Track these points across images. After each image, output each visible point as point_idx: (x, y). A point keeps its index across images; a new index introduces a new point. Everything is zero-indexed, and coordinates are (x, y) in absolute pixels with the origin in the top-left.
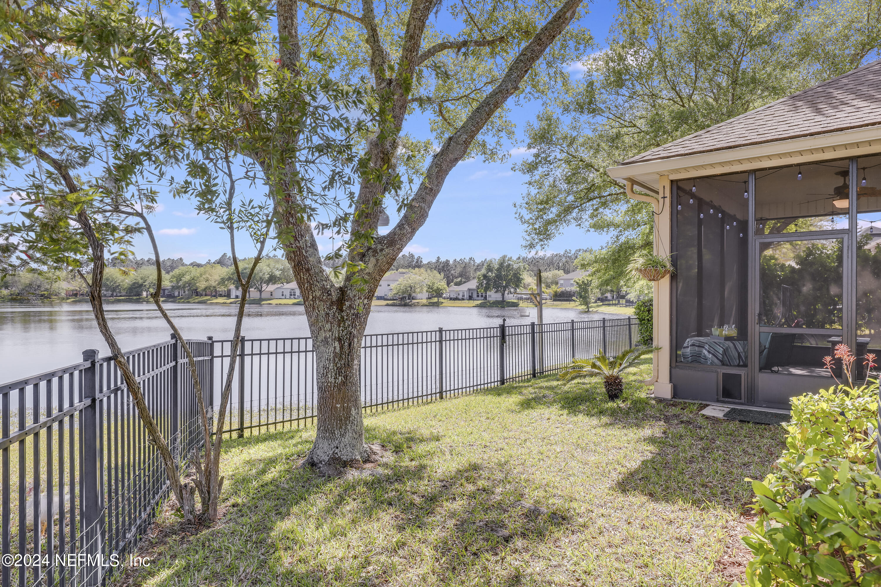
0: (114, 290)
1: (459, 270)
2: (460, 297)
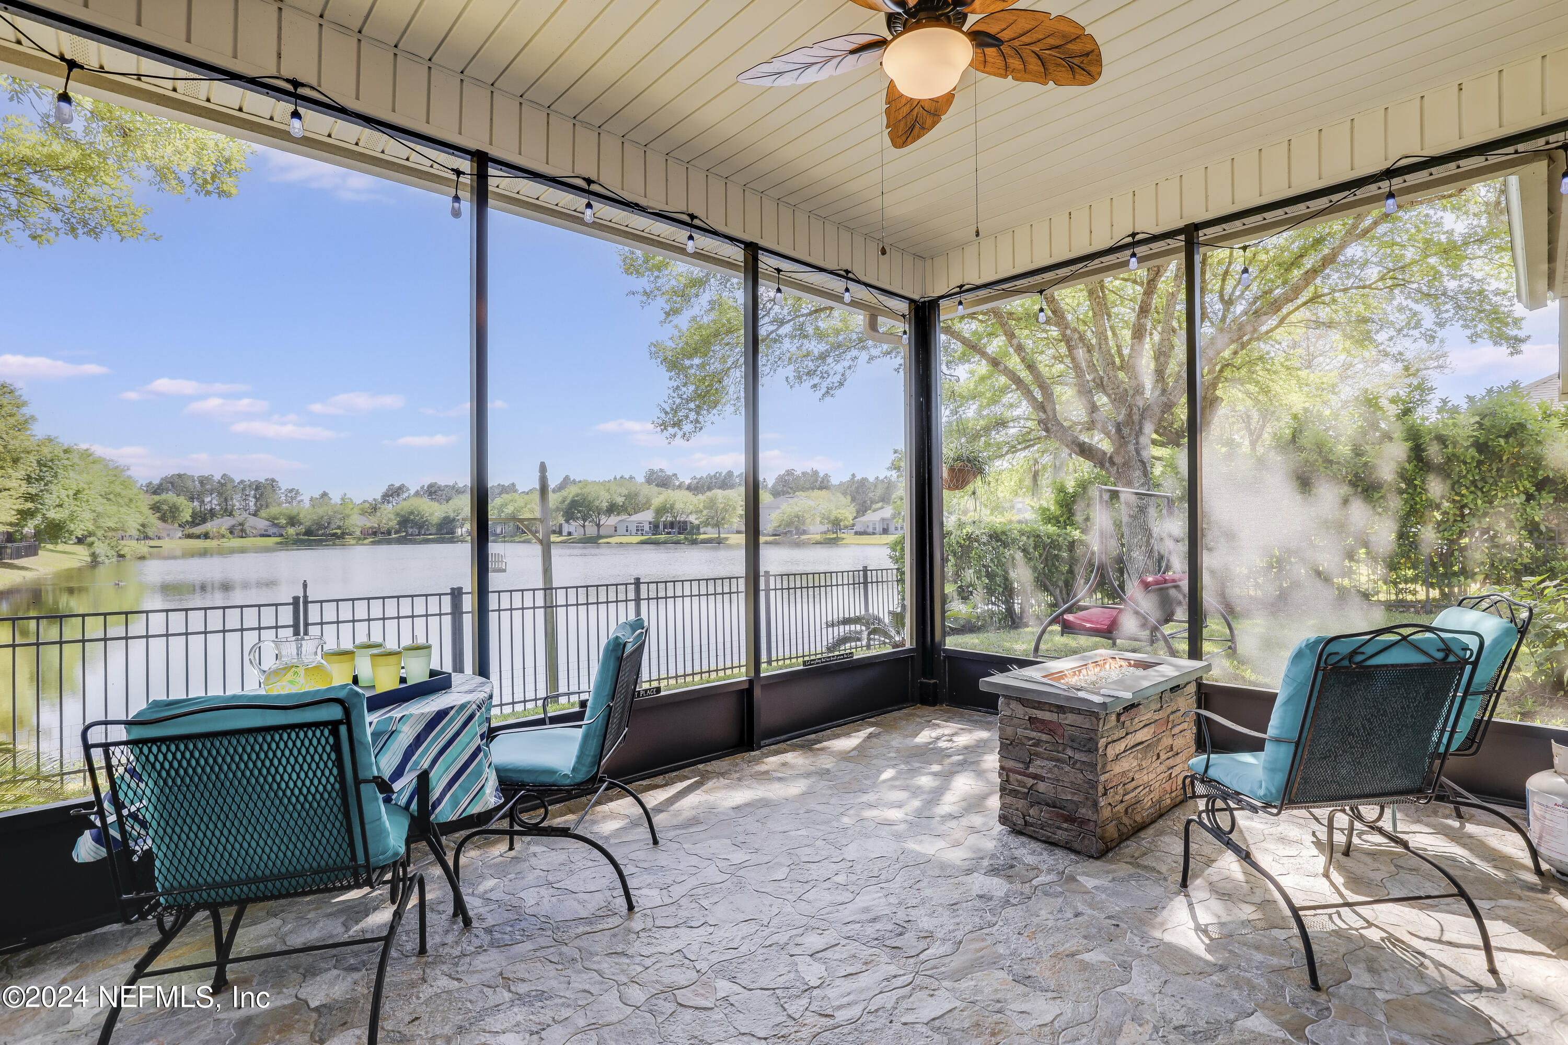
0: (420, 527)
1: (880, 492)
2: (870, 530)
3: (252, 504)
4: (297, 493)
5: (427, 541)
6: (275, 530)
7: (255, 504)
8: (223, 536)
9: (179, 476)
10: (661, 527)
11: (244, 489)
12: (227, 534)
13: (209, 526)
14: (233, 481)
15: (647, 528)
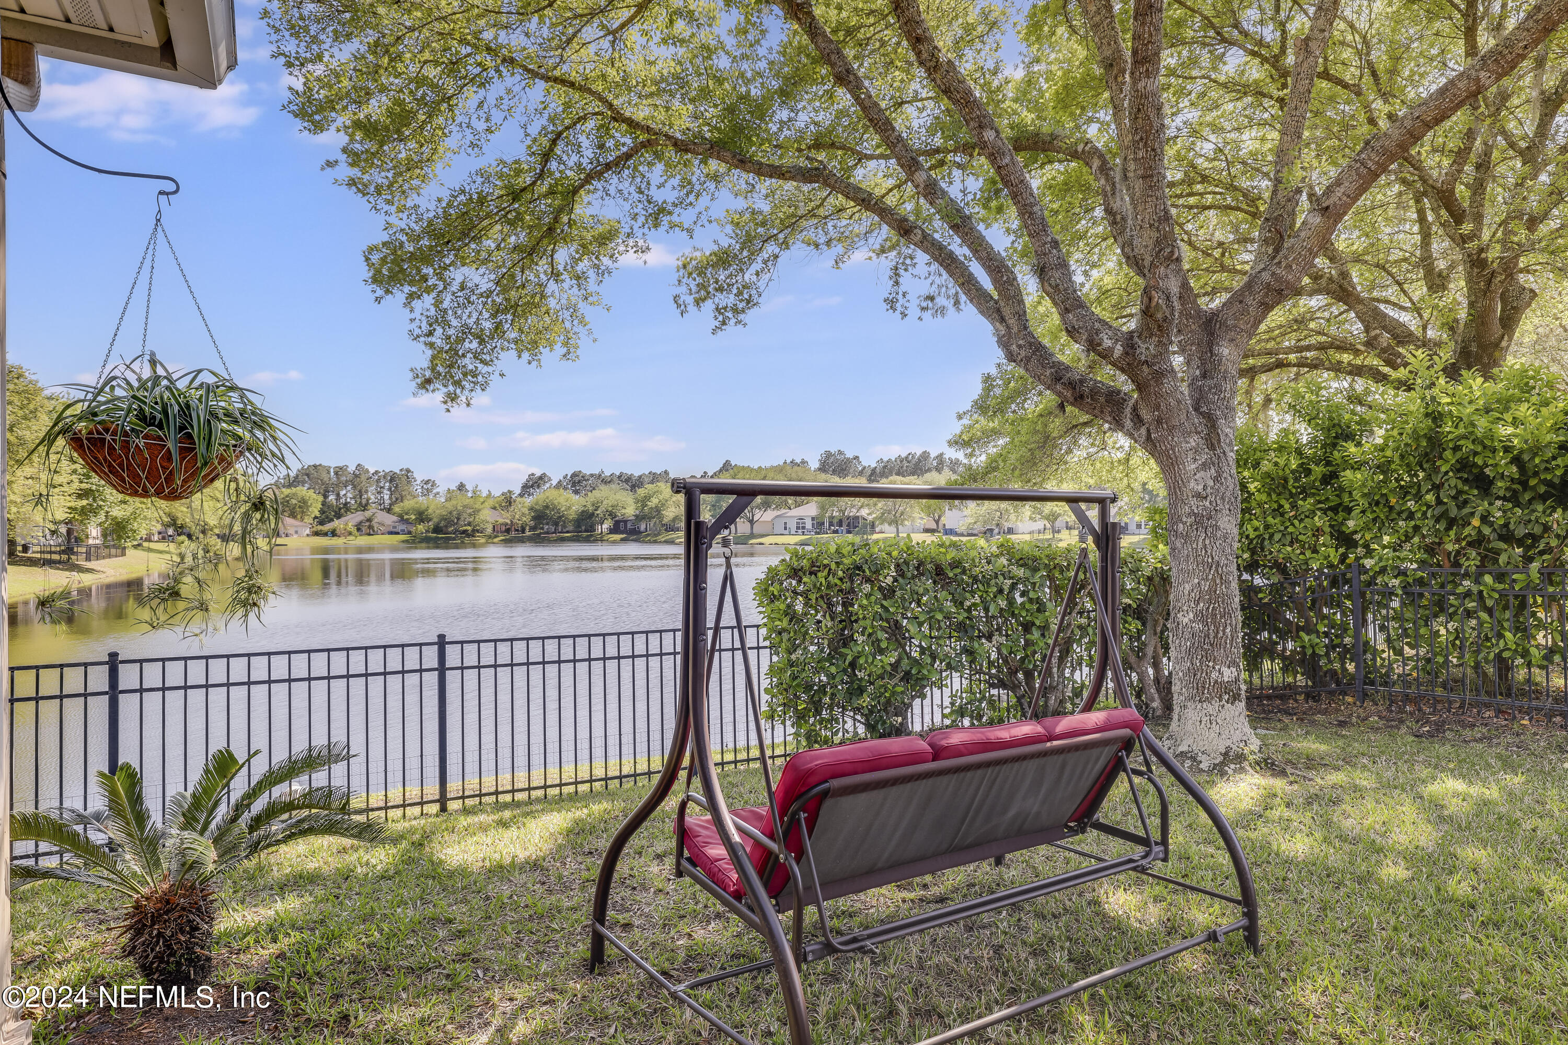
0: (556, 524)
3: (386, 497)
4: (434, 484)
5: (563, 540)
6: (401, 527)
7: (390, 498)
8: (350, 534)
9: (315, 466)
10: (827, 525)
11: (378, 481)
12: (354, 530)
13: (336, 524)
14: (367, 471)
15: (809, 525)
